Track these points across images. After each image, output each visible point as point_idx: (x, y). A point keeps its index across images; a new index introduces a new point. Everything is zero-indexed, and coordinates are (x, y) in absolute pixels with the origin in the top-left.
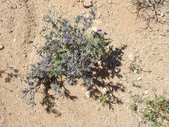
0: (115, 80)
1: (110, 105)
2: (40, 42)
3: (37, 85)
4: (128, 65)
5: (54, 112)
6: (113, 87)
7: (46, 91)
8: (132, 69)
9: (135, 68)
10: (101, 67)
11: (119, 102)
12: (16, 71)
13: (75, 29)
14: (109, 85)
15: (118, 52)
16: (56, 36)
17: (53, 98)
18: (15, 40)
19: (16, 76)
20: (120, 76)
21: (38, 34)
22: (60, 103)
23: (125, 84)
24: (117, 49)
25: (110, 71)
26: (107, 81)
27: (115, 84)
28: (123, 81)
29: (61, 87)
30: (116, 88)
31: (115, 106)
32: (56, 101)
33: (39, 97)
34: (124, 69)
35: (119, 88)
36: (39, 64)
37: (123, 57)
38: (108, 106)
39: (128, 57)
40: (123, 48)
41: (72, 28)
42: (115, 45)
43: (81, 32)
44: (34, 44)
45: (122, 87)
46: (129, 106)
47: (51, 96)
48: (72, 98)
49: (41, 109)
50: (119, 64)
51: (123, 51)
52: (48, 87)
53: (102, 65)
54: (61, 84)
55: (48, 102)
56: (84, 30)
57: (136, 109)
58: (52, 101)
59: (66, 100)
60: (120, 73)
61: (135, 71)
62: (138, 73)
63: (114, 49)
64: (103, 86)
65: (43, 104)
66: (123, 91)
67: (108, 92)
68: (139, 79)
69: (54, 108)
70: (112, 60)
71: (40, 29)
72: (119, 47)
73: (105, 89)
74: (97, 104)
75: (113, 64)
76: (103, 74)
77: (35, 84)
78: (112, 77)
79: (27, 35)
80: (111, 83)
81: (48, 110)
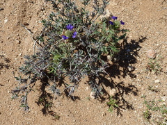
0: (127, 81)
1: (118, 110)
2: (37, 25)
3: (32, 83)
4: (145, 64)
5: (52, 113)
6: (123, 88)
7: (43, 88)
8: (150, 68)
9: (153, 67)
10: (110, 62)
11: (129, 107)
12: (8, 61)
13: (82, 14)
14: (119, 86)
15: (135, 45)
16: (57, 20)
17: (51, 98)
18: (6, 21)
19: (7, 67)
20: (133, 76)
21: (35, 15)
22: (60, 104)
23: (139, 86)
24: (133, 41)
25: (121, 69)
26: (116, 80)
27: (126, 85)
28: (136, 82)
29: (60, 85)
30: (127, 90)
31: (125, 112)
32: (54, 101)
33: (35, 95)
34: (139, 67)
35: (130, 90)
36: (34, 57)
37: (139, 53)
38: (116, 111)
39: (146, 53)
40: (141, 41)
41: (78, 12)
42: (131, 36)
43: (91, 17)
44: (30, 27)
45: (134, 90)
46: (141, 113)
47: (49, 95)
49: (36, 109)
50: (134, 61)
51: (140, 44)
53: (113, 61)
54: (61, 82)
56: (93, 15)
57: (149, 118)
58: (49, 100)
59: (66, 101)
60: (134, 72)
61: (153, 72)
62: (156, 74)
63: (129, 41)
64: (112, 87)
65: (38, 103)
66: (135, 94)
67: (117, 94)
68: (157, 81)
69: (52, 109)
70: (126, 55)
72: (136, 38)
73: (114, 90)
74: (102, 108)
75: (126, 60)
76: (113, 71)
78: (124, 76)
79: (21, 15)
80: (122, 83)
81: (44, 111)
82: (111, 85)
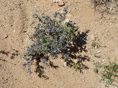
0: (83, 54)
1: (81, 70)
2: (31, 31)
4: (91, 43)
5: (44, 77)
6: (82, 58)
7: (38, 64)
8: (94, 45)
9: (95, 45)
10: (73, 46)
11: (86, 68)
12: (17, 51)
13: (54, 22)
14: (79, 57)
15: (84, 35)
16: (42, 27)
17: (43, 68)
18: (14, 31)
19: (17, 55)
20: (86, 51)
21: (29, 26)
22: (48, 71)
23: (89, 56)
24: (83, 33)
25: (79, 48)
26: (77, 55)
27: (83, 56)
28: (88, 54)
29: (47, 60)
30: (84, 59)
31: (84, 70)
32: (44, 70)
33: (34, 67)
34: (88, 46)
35: (86, 59)
36: (32, 46)
37: (87, 38)
38: (79, 71)
39: (90, 38)
40: (87, 32)
41: (52, 21)
42: (82, 30)
43: (59, 23)
44: (27, 33)
45: (88, 58)
46: (93, 70)
47: (41, 67)
48: (55, 67)
49: (35, 75)
50: (85, 43)
51: (87, 34)
52: (39, 61)
53: (74, 44)
54: (47, 59)
55: (39, 71)
56: (60, 22)
57: (97, 72)
58: (42, 70)
59: (51, 69)
60: (86, 49)
61: (96, 47)
62: (97, 48)
63: (81, 33)
64: (75, 58)
65: (36, 72)
66: (88, 60)
67: (78, 62)
68: (99, 52)
69: (44, 74)
70: (80, 40)
71: (30, 22)
72: (84, 31)
73: (77, 60)
74: (72, 70)
75: (81, 43)
76: (75, 50)
77: (30, 59)
78: (81, 52)
79: (22, 27)
80: (80, 55)
81: (40, 76)
82: (75, 57)
